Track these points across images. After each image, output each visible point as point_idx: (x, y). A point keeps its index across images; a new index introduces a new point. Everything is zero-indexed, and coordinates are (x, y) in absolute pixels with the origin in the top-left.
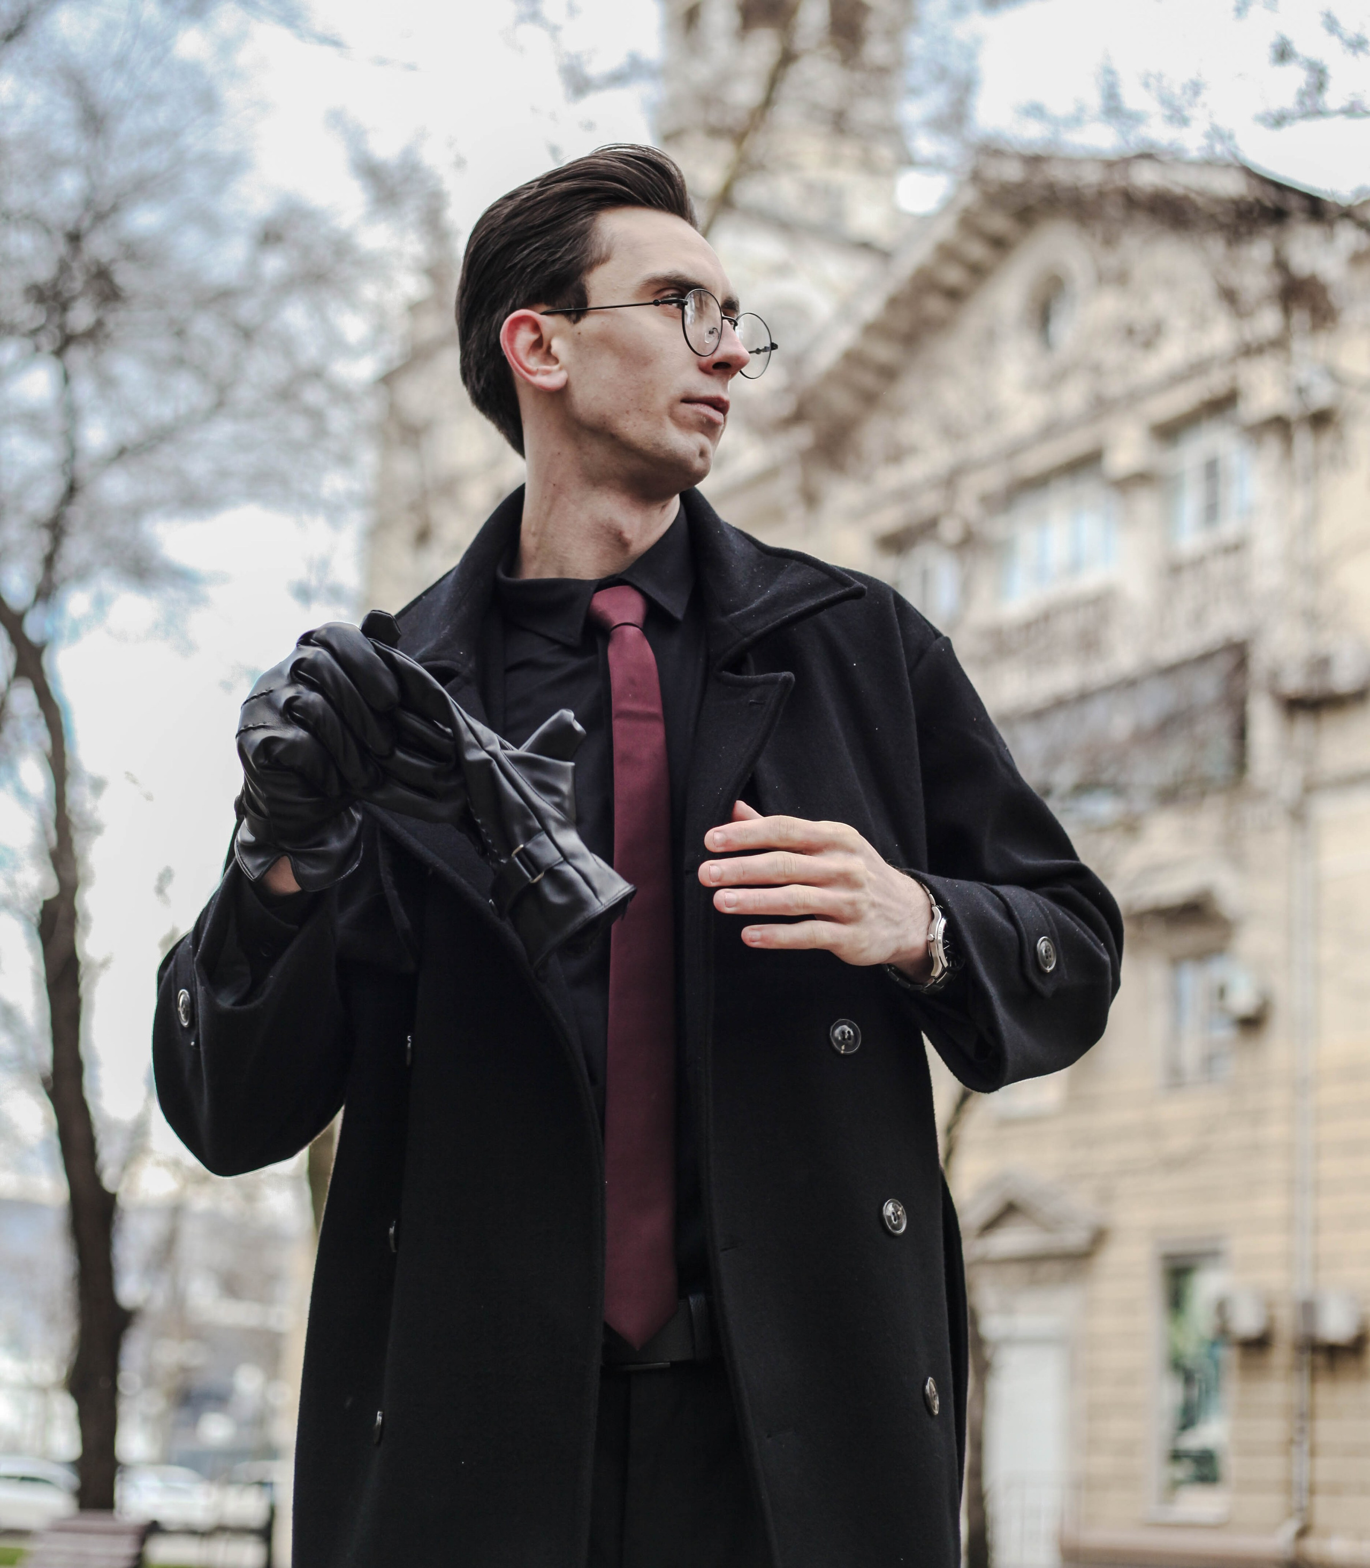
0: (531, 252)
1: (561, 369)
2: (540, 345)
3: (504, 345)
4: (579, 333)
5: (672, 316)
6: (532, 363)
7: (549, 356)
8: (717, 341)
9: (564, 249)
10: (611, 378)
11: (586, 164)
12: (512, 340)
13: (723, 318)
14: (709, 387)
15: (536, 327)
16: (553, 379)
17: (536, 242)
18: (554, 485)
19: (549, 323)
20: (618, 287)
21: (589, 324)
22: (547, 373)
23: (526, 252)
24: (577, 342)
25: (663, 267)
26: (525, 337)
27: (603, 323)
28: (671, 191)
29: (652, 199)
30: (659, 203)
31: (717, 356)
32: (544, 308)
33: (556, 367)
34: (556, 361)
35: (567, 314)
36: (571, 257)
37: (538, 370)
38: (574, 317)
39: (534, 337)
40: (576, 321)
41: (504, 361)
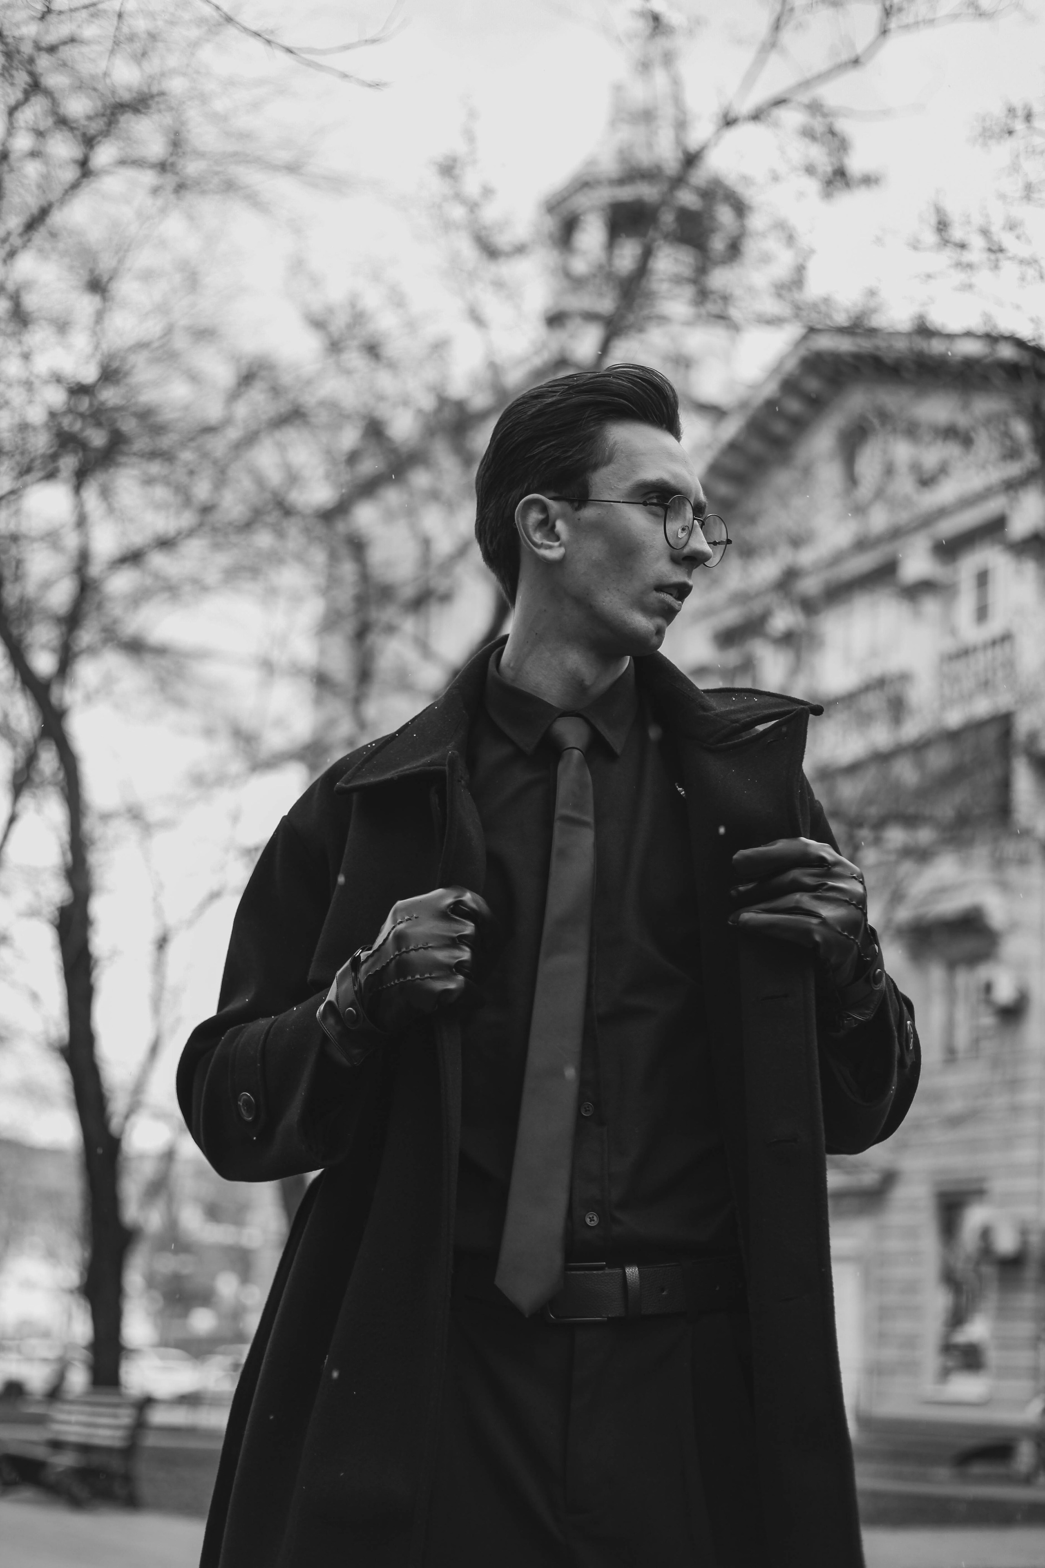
0: (548, 447)
1: (560, 546)
2: (547, 525)
3: (518, 521)
4: (579, 519)
5: (655, 515)
6: (537, 537)
7: (552, 534)
8: (687, 537)
9: (574, 449)
10: (600, 560)
11: (602, 382)
12: (524, 516)
13: (694, 519)
14: (678, 576)
15: (544, 509)
16: (554, 553)
17: (554, 440)
18: (536, 634)
19: (554, 506)
20: (615, 487)
21: (589, 513)
22: (550, 547)
23: (544, 447)
24: (576, 527)
25: (652, 474)
26: (535, 516)
27: (599, 514)
28: (665, 410)
29: (649, 415)
30: (653, 418)
31: (686, 550)
32: (553, 494)
33: (557, 544)
34: (558, 538)
35: (571, 501)
36: (580, 457)
37: (542, 543)
38: (576, 504)
39: (541, 517)
40: (578, 509)
41: (515, 532)
